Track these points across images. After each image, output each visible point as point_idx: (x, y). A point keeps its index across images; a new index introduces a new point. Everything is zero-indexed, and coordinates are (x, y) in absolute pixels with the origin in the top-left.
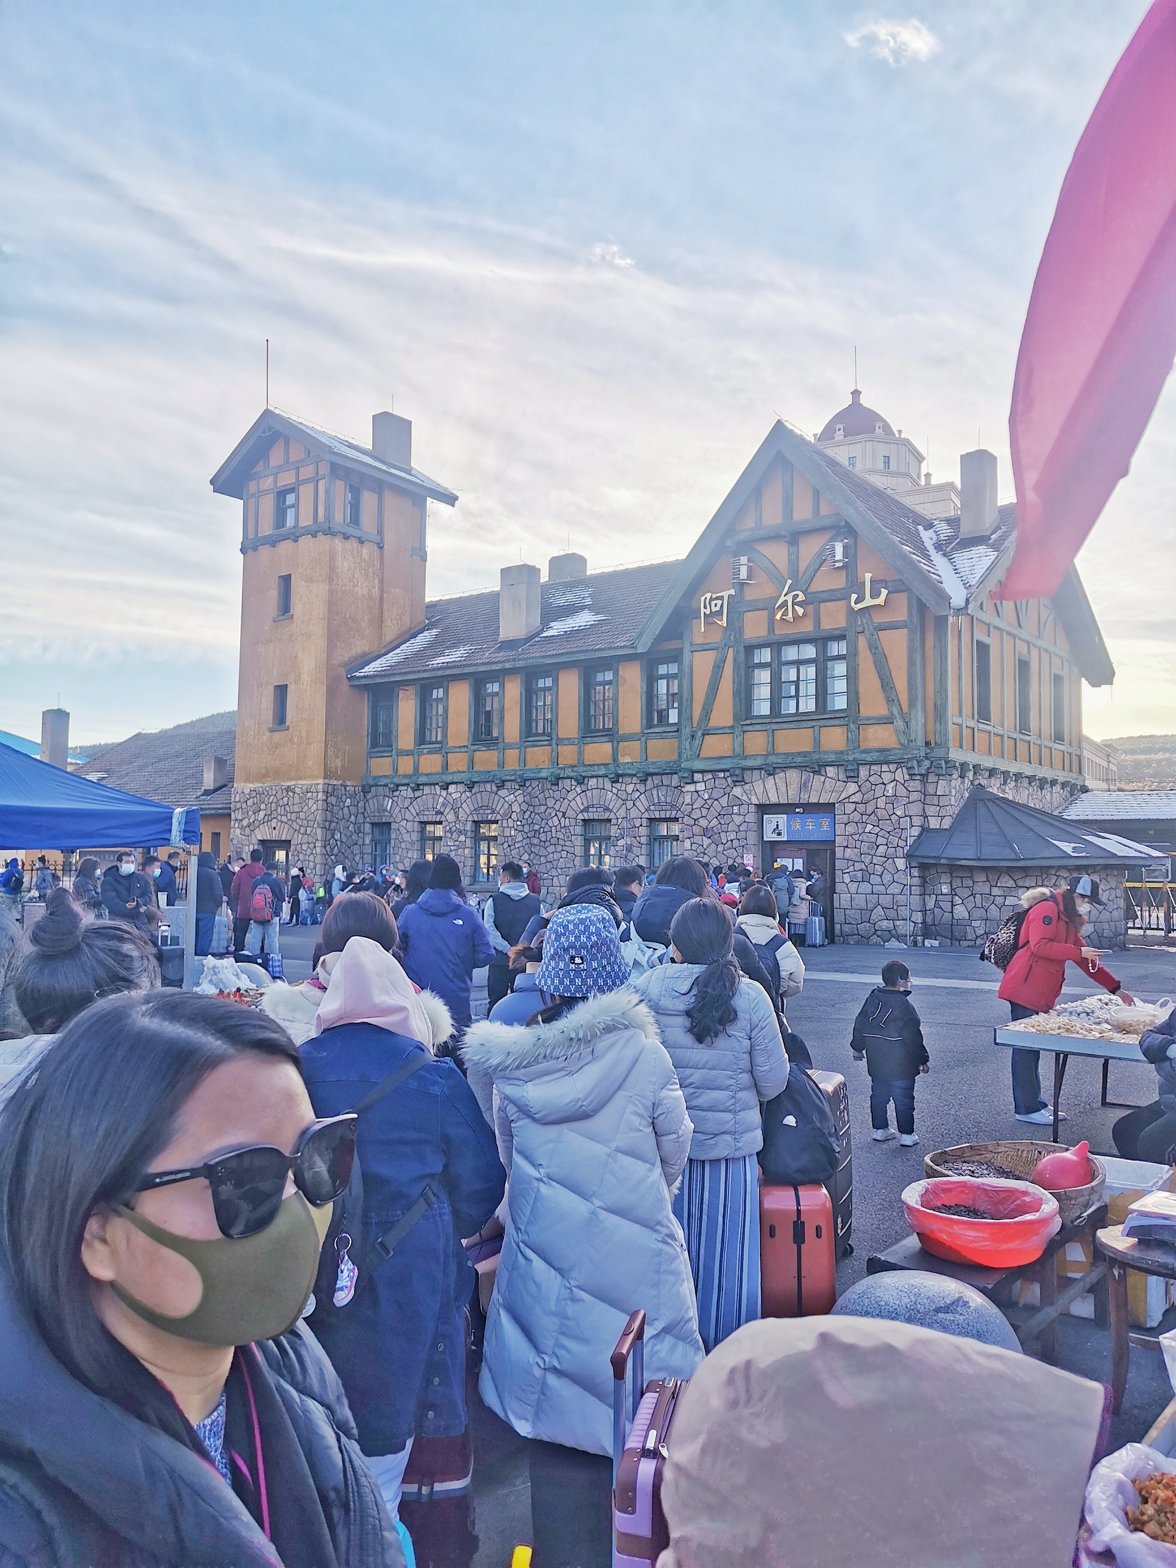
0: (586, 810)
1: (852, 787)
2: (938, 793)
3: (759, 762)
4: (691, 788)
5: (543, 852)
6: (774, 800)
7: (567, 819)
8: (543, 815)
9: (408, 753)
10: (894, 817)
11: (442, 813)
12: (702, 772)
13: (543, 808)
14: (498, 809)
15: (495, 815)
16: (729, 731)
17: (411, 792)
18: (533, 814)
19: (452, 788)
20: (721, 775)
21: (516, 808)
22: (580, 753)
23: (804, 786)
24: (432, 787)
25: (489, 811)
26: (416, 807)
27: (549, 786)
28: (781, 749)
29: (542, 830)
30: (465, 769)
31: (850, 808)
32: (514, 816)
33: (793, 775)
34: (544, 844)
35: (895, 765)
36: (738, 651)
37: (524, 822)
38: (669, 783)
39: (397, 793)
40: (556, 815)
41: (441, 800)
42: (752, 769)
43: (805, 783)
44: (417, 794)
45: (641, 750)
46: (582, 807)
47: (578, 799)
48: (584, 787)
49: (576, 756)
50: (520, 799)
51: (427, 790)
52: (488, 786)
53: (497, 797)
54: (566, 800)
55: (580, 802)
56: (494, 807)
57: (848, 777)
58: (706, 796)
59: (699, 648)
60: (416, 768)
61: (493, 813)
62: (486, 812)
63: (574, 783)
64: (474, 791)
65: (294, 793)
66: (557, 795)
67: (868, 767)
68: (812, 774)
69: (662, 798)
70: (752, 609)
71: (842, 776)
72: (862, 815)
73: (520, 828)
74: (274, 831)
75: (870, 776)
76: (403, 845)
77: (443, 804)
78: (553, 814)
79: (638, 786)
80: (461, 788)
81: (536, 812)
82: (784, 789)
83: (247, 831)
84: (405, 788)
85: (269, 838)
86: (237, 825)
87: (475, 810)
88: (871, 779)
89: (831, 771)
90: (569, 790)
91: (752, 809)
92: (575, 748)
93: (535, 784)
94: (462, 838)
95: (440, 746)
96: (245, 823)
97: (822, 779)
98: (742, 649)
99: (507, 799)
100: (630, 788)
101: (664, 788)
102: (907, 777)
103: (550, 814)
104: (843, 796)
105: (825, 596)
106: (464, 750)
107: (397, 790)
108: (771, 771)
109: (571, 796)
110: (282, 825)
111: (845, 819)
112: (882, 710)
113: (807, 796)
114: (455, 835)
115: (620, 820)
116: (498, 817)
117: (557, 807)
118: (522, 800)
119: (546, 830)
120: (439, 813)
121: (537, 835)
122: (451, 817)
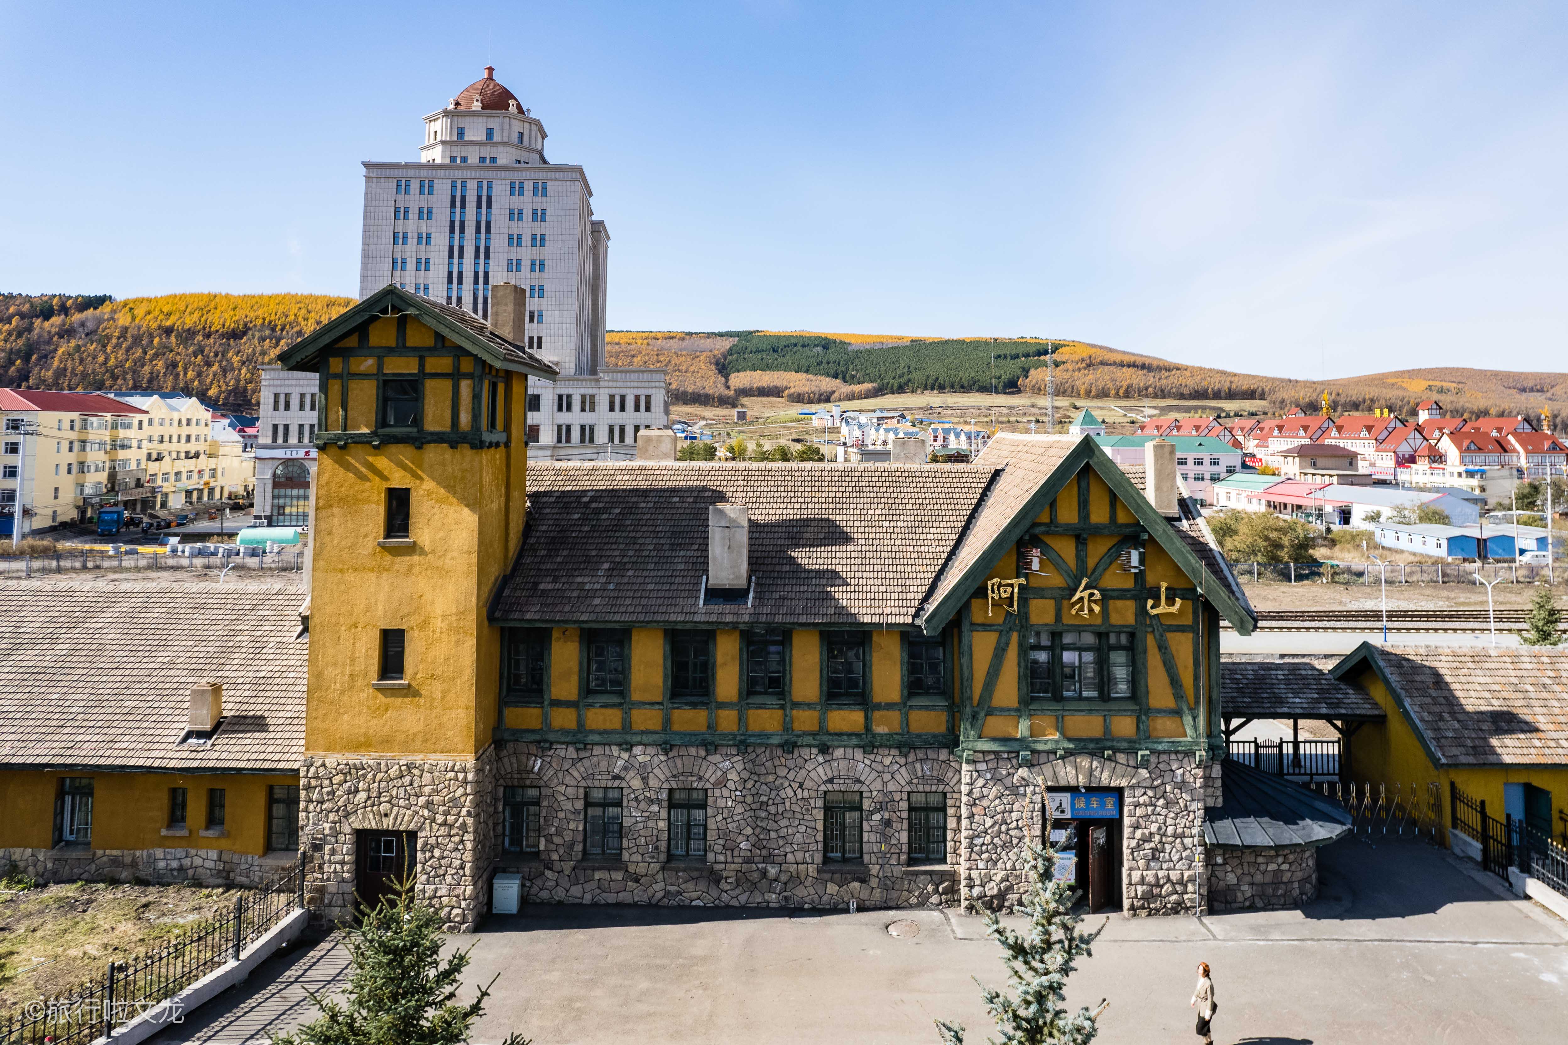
0: (831, 781)
1: (1143, 774)
3: (1049, 746)
4: (971, 767)
5: (772, 825)
6: (1064, 782)
7: (806, 791)
8: (772, 786)
9: (567, 704)
10: (1182, 802)
11: (622, 779)
12: (983, 752)
13: (771, 778)
14: (707, 776)
15: (703, 782)
16: (1015, 714)
17: (574, 752)
18: (759, 784)
19: (637, 750)
20: (1006, 756)
22: (822, 720)
23: (1095, 771)
24: (607, 747)
25: (695, 779)
26: (582, 769)
27: (780, 754)
28: (1071, 734)
29: (771, 802)
30: (658, 727)
31: (1139, 791)
32: (731, 785)
33: (1082, 761)
34: (775, 817)
35: (1183, 755)
36: (1022, 636)
37: (745, 792)
38: (935, 757)
39: (551, 753)
40: (790, 785)
41: (620, 763)
43: (1096, 767)
44: (582, 754)
45: (902, 722)
46: (825, 778)
47: (820, 769)
48: (828, 758)
49: (816, 722)
50: (739, 766)
51: (597, 750)
52: (693, 751)
53: (705, 764)
54: (804, 770)
55: (822, 772)
56: (701, 774)
58: (988, 776)
59: (981, 628)
60: (580, 724)
61: (700, 779)
62: (690, 778)
63: (814, 751)
64: (671, 755)
65: (422, 771)
66: (791, 763)
67: (1156, 755)
68: (1102, 760)
69: (928, 773)
71: (1132, 762)
72: (1151, 798)
73: (738, 799)
74: (384, 818)
75: (1158, 763)
76: (562, 815)
77: (625, 768)
78: (786, 784)
79: (898, 759)
80: (651, 750)
81: (763, 780)
82: (1074, 772)
84: (564, 746)
87: (674, 776)
88: (1161, 766)
89: (1121, 757)
90: (807, 758)
92: (815, 714)
93: (760, 750)
94: (655, 808)
97: (1113, 764)
98: (1028, 634)
99: (720, 766)
100: (887, 761)
101: (929, 762)
102: (1194, 765)
103: (782, 784)
104: (1134, 780)
105: (1114, 595)
106: (656, 706)
107: (550, 749)
109: (809, 766)
110: (401, 811)
111: (1134, 801)
112: (1170, 703)
113: (1097, 780)
114: (643, 805)
115: (875, 794)
116: (708, 785)
117: (791, 776)
118: (742, 767)
119: (776, 802)
120: (616, 777)
121: (765, 807)
122: (636, 783)
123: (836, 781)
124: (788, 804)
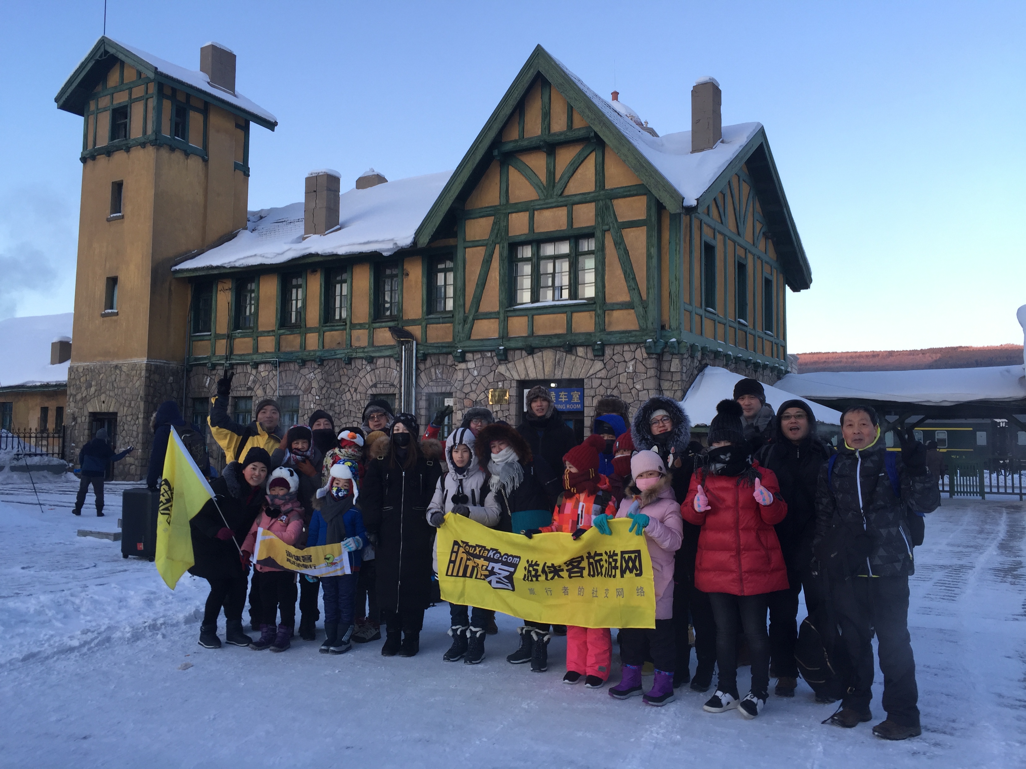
0: (375, 386)
1: (599, 365)
2: (672, 370)
3: (520, 344)
4: (463, 366)
6: (532, 375)
7: (358, 394)
8: (337, 391)
9: (224, 337)
10: (634, 392)
11: (252, 390)
12: (473, 352)
13: (338, 385)
14: (299, 386)
15: (297, 390)
16: (495, 316)
18: (330, 389)
19: (261, 368)
20: (489, 354)
21: (315, 385)
22: (370, 336)
23: (557, 364)
24: (245, 367)
25: (292, 388)
27: (343, 365)
28: (540, 332)
29: (337, 403)
30: (273, 350)
31: (596, 382)
32: (313, 391)
33: (548, 355)
35: (635, 346)
36: (503, 247)
37: (321, 397)
38: (444, 362)
39: (214, 372)
40: (349, 390)
41: (252, 378)
42: (515, 349)
43: (559, 362)
45: (421, 334)
46: (371, 384)
47: (368, 377)
48: (373, 367)
49: (366, 339)
52: (292, 366)
53: (299, 376)
54: (358, 377)
55: (369, 379)
56: (296, 384)
57: (595, 356)
58: (476, 373)
59: (470, 244)
60: (231, 350)
61: (296, 388)
62: (290, 388)
63: (364, 362)
64: (279, 370)
65: (121, 371)
66: (350, 372)
67: (612, 347)
68: (565, 354)
69: (439, 376)
70: (516, 210)
71: (590, 355)
72: (607, 389)
73: (317, 402)
74: (103, 405)
75: (614, 355)
77: (254, 382)
78: (347, 389)
80: (269, 367)
81: (332, 387)
82: (541, 367)
83: (80, 404)
85: (98, 410)
86: (71, 399)
87: (281, 387)
88: (615, 357)
89: (581, 351)
90: (360, 368)
91: (514, 384)
92: (366, 332)
93: (331, 363)
95: (251, 331)
96: (79, 397)
97: (573, 358)
98: (506, 245)
99: (307, 377)
101: (440, 367)
102: (645, 355)
103: (344, 389)
104: (591, 372)
105: (576, 199)
106: (271, 334)
108: (531, 351)
109: (361, 374)
110: (110, 399)
111: (592, 393)
112: (625, 297)
113: (560, 373)
116: (300, 393)
117: (350, 383)
118: (320, 377)
119: (340, 404)
120: (250, 389)
121: (332, 408)
122: (260, 392)
123: (378, 386)
124: (347, 405)
